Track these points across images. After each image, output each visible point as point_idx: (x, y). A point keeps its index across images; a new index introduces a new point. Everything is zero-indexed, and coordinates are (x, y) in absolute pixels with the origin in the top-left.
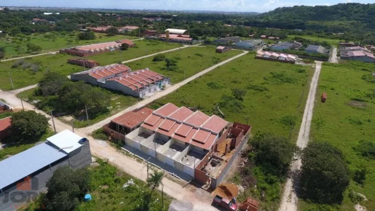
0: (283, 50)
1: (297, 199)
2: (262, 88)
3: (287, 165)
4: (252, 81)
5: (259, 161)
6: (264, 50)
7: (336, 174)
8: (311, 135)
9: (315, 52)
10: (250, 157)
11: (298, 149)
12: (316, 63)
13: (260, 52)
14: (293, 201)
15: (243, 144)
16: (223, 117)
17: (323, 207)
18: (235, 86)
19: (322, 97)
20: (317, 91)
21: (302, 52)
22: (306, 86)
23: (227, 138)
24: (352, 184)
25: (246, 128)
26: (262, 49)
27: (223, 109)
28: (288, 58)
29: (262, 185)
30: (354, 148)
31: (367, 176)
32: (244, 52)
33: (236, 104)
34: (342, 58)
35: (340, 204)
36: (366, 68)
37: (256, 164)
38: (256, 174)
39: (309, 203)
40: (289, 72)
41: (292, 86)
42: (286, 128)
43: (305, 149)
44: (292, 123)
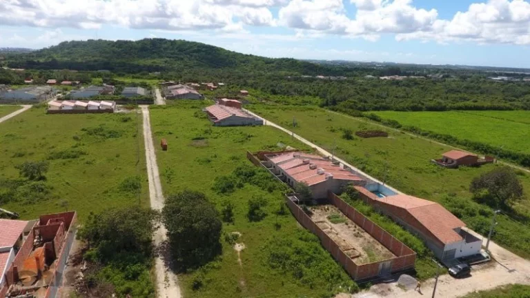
0: (91, 97)
1: (176, 277)
2: (74, 154)
3: (149, 241)
4: (53, 147)
5: (105, 257)
6: (59, 99)
7: (206, 221)
8: (165, 193)
9: (135, 94)
10: (89, 259)
11: (155, 213)
12: (141, 108)
13: (54, 104)
14: (172, 282)
15: (70, 244)
16: (14, 217)
17: (208, 267)
18: (21, 161)
19: (162, 145)
20: (154, 140)
21: (119, 97)
22: (137, 136)
23: (33, 250)
24: (225, 226)
25: (68, 218)
26: (55, 100)
27: (10, 204)
28: (102, 105)
29: (123, 288)
30: (213, 189)
31: (233, 211)
32: (22, 108)
33: (34, 188)
34: (167, 98)
35: (221, 254)
36: (195, 105)
37: (104, 264)
38: (108, 277)
39: (191, 273)
40: (111, 124)
41: (121, 140)
42: (131, 194)
43: (165, 209)
44: (136, 186)
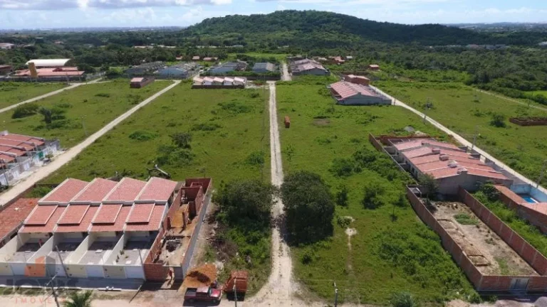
0: (227, 73)
1: (289, 248)
2: (212, 127)
3: (268, 213)
4: (196, 120)
5: (233, 220)
6: (202, 76)
7: (319, 202)
8: (285, 170)
9: (265, 71)
10: (220, 219)
11: (274, 188)
12: (268, 84)
13: (197, 80)
14: (285, 253)
15: (207, 206)
16: (168, 177)
17: (318, 245)
18: (173, 130)
19: (285, 122)
20: (278, 117)
21: (249, 73)
22: (264, 112)
23: (181, 206)
24: (338, 208)
25: (205, 183)
26: (199, 75)
27: (165, 166)
28: (235, 81)
29: (245, 249)
30: (330, 170)
31: (348, 195)
32: (174, 83)
33: (182, 155)
34: (294, 74)
35: (332, 235)
36: (320, 82)
37: (231, 226)
38: (233, 238)
39: (302, 247)
40: (242, 100)
41: (248, 116)
42: (255, 168)
43: (283, 185)
44: (260, 160)
